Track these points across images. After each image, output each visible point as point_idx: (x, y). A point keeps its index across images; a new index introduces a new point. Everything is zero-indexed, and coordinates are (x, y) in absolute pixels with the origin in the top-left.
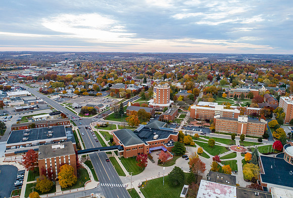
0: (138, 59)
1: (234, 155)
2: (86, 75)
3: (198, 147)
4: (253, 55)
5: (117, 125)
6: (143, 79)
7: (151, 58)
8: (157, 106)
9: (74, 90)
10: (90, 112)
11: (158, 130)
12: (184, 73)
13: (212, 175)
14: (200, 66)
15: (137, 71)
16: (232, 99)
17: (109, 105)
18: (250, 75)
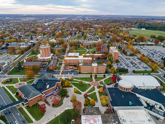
5: (18, 78)
6: (30, 37)
8: (43, 59)
12: (55, 30)
13: (87, 109)
16: (85, 48)
17: (10, 62)
18: (91, 30)
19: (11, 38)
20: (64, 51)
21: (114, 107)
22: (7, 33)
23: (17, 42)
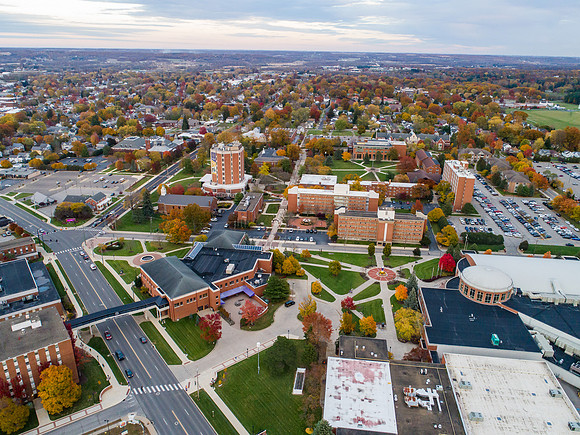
0: (162, 67)
1: (376, 289)
2: (50, 114)
3: (312, 278)
4: (386, 56)
5: (143, 242)
6: (181, 120)
7: (189, 64)
8: (220, 190)
9: (27, 156)
10: (75, 213)
12: (263, 102)
13: (346, 342)
14: (292, 83)
15: (164, 98)
16: (360, 162)
17: (117, 193)
18: (387, 104)
19: (122, 123)
20: (287, 169)
21: (439, 346)
22: (110, 106)
23: (140, 135)
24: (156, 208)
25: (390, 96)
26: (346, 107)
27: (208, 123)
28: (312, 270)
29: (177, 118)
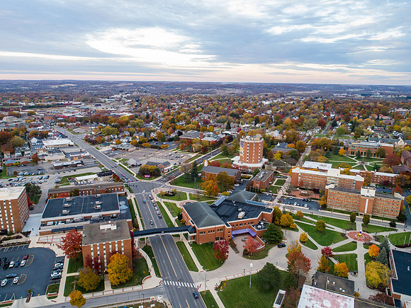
0: (220, 92)
1: (353, 246)
2: (148, 116)
3: (301, 231)
4: (386, 88)
5: (188, 194)
6: (226, 124)
7: (237, 91)
8: (244, 167)
9: (130, 139)
10: (151, 172)
11: (245, 204)
12: (284, 115)
13: (320, 277)
14: (308, 104)
15: (217, 110)
16: (353, 157)
18: (382, 119)
19: (188, 123)
20: (295, 158)
21: (402, 295)
24: (200, 174)
25: (385, 114)
26: (347, 121)
27: (244, 126)
28: (302, 226)
29: (224, 123)
